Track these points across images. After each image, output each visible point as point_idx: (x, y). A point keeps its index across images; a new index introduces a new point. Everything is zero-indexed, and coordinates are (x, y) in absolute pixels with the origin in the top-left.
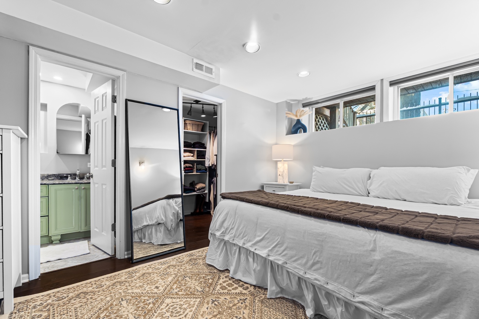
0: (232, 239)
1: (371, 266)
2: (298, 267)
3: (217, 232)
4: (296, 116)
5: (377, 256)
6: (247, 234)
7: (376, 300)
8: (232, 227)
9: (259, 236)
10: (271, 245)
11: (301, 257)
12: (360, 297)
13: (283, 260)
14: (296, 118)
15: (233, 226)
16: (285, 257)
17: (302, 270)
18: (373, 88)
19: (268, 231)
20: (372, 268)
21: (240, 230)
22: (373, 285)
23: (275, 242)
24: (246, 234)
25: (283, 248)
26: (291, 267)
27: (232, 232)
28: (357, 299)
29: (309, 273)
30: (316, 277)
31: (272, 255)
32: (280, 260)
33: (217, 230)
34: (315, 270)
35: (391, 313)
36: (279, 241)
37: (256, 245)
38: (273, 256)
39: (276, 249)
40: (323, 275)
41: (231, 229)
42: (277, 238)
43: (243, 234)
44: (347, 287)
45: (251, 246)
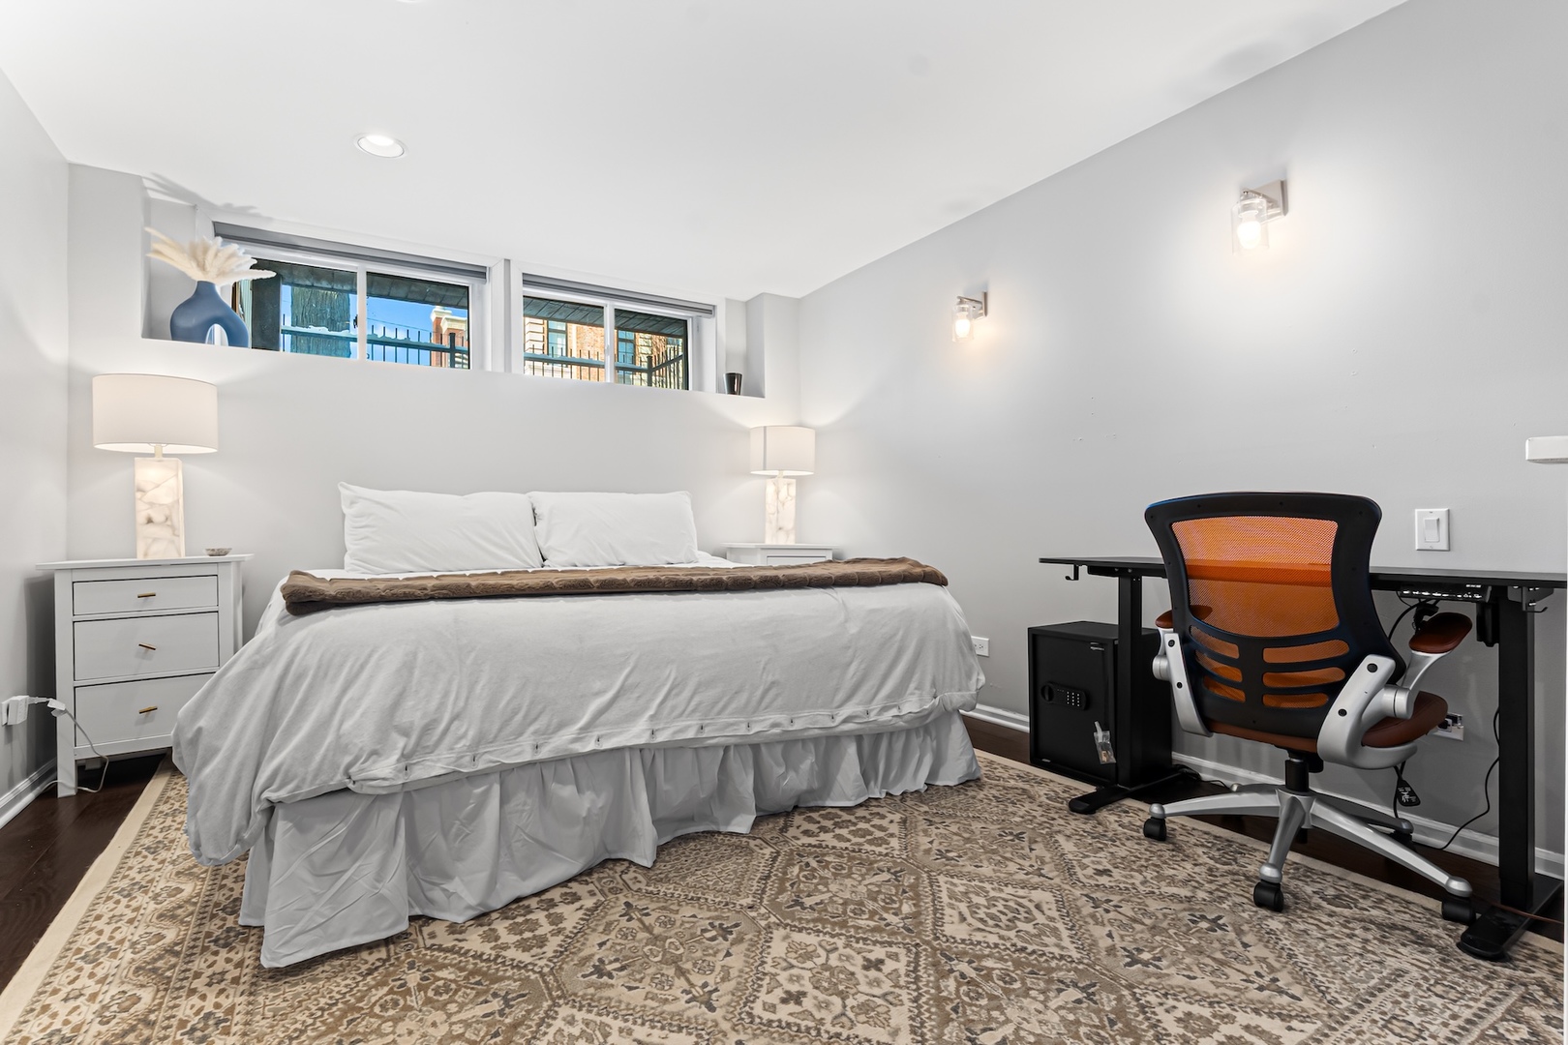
0: (468, 759)
1: (849, 647)
2: (732, 720)
3: (374, 762)
4: (202, 267)
5: (853, 629)
6: (544, 708)
7: (858, 704)
8: (456, 710)
9: (598, 694)
10: (652, 700)
11: (736, 693)
12: (841, 712)
13: (695, 722)
14: (198, 276)
15: (461, 704)
16: (698, 714)
17: (742, 722)
18: (480, 273)
19: (632, 664)
20: (850, 652)
21: (508, 703)
22: (855, 679)
23: (664, 685)
24: (540, 707)
25: (686, 694)
26: (717, 730)
27: (463, 730)
28: (839, 719)
29: (756, 722)
30: (771, 721)
31: (661, 726)
32: (688, 727)
33: (374, 753)
34: (766, 708)
35: (878, 710)
36: (675, 679)
37: (595, 727)
38: (663, 729)
39: (669, 704)
40: (782, 709)
41: (455, 718)
42: (667, 672)
43: (525, 717)
44: (822, 707)
45: (575, 740)
